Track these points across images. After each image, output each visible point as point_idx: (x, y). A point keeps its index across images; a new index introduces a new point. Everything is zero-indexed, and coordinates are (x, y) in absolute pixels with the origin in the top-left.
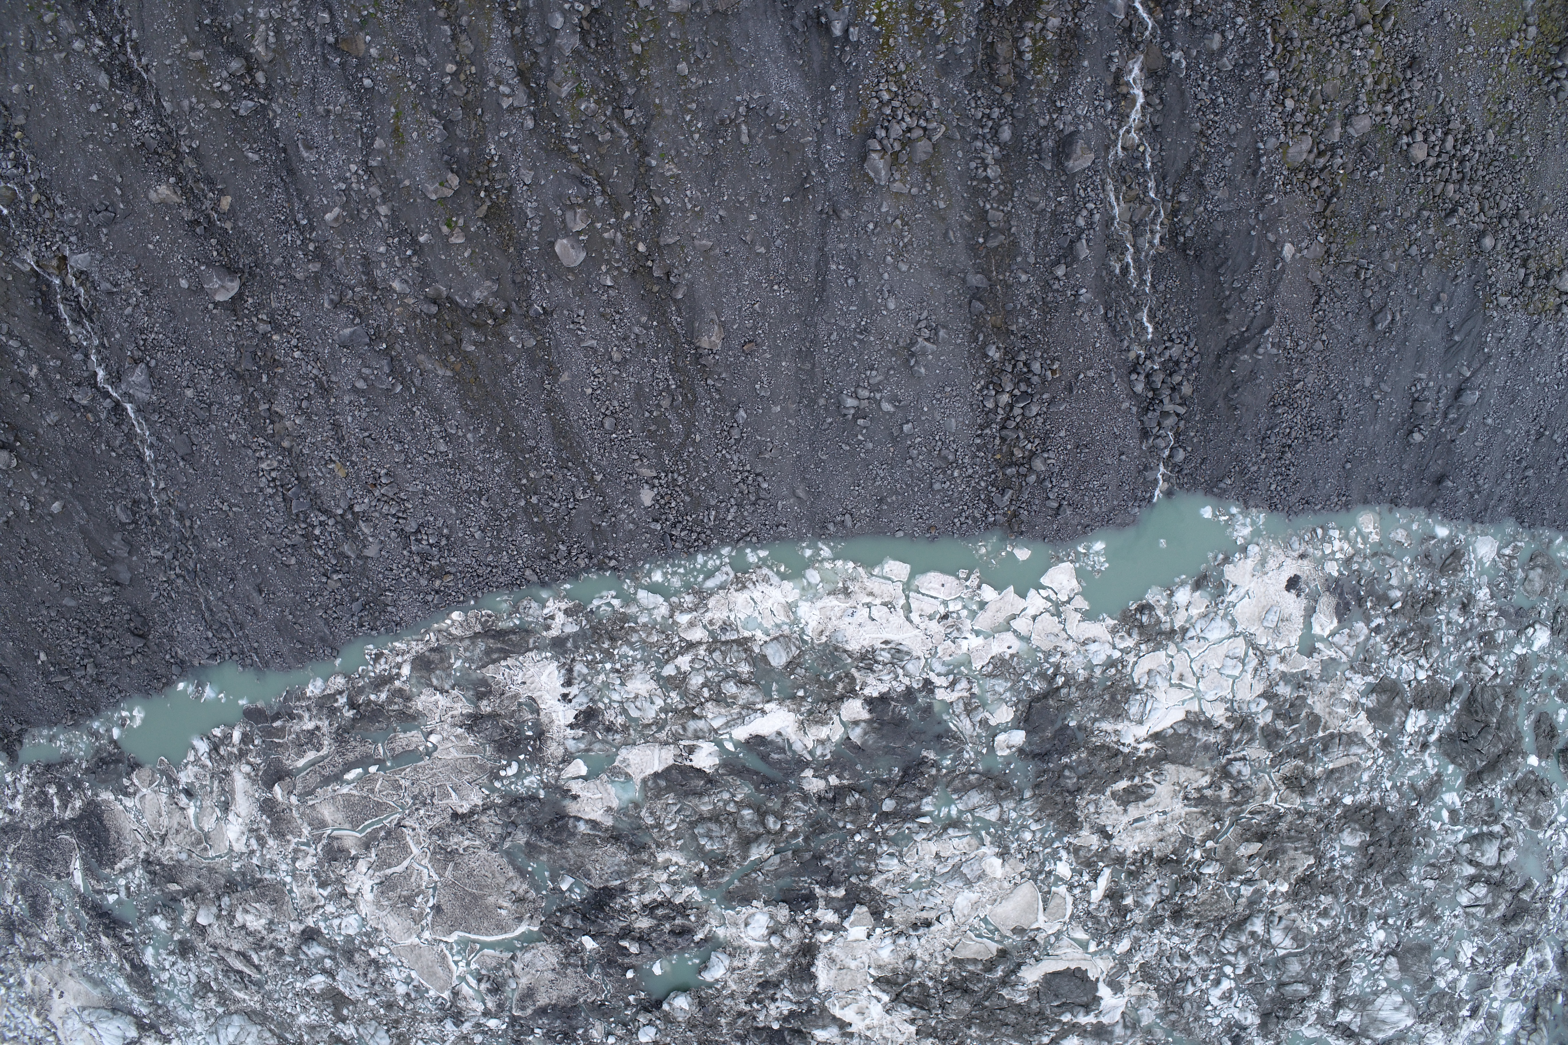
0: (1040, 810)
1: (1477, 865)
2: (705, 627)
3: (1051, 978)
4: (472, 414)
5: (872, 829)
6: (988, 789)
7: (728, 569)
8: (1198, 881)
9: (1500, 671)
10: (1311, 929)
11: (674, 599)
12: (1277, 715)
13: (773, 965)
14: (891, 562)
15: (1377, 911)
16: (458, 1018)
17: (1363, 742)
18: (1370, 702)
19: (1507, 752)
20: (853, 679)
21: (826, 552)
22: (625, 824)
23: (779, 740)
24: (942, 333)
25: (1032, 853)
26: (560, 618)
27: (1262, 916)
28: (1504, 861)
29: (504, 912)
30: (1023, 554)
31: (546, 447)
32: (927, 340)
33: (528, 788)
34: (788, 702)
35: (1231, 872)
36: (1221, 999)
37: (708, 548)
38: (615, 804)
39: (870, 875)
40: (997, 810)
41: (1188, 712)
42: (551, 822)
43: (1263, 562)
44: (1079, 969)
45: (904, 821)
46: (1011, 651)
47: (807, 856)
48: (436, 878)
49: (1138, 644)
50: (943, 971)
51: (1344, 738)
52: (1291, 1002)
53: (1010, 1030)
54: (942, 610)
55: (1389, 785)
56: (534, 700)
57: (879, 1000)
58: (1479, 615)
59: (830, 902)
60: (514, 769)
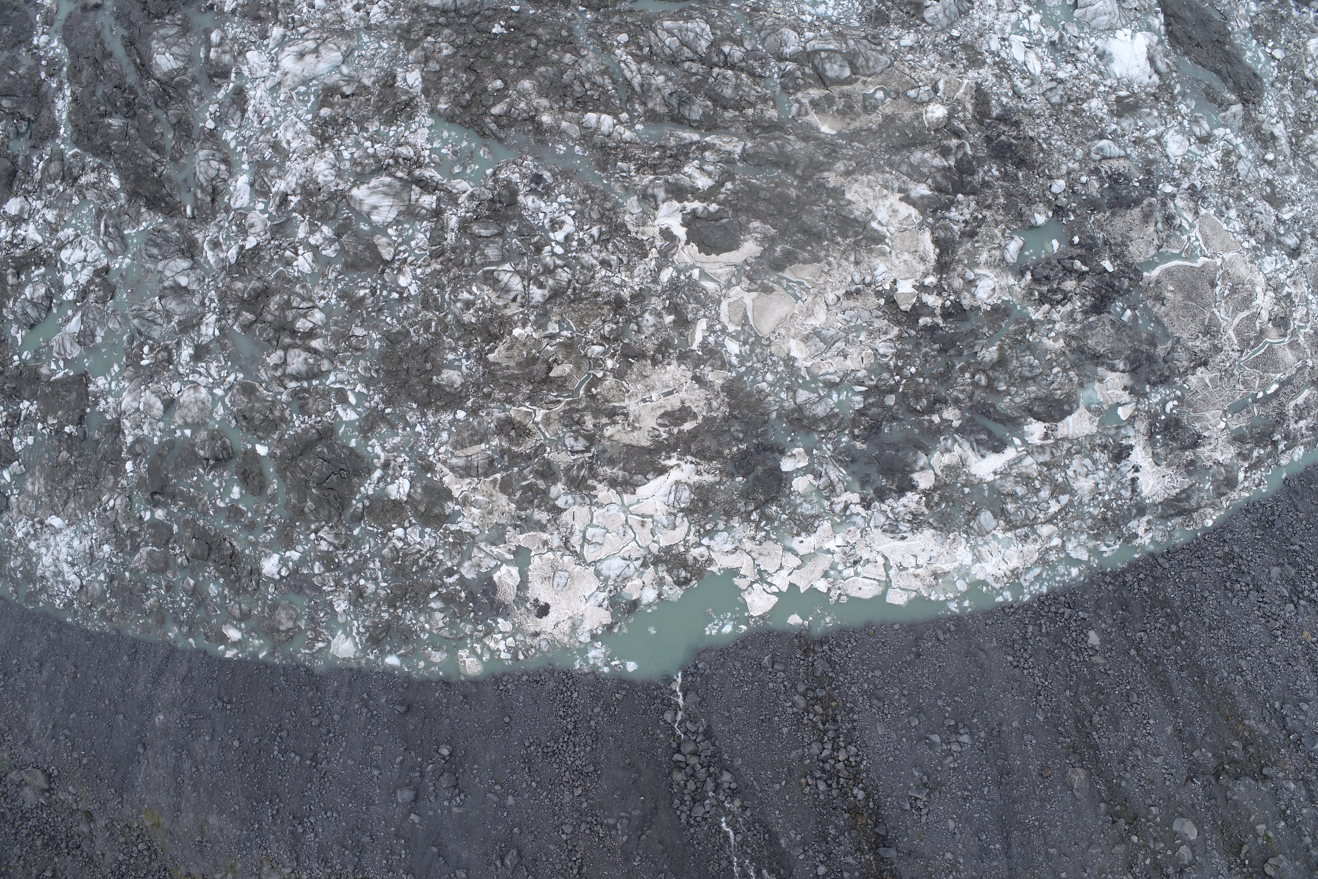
0: (760, 401)
1: (309, 350)
2: (1040, 536)
3: (733, 246)
4: (1227, 693)
5: (902, 378)
6: (808, 418)
7: (1025, 584)
8: (603, 337)
9: (313, 536)
10: (478, 288)
11: (1062, 556)
12: (546, 492)
13: (967, 252)
14: (901, 603)
15: (412, 306)
16: (1193, 192)
17: (452, 469)
18: (450, 507)
19: (293, 458)
20: (927, 505)
21: (953, 606)
22: (1089, 367)
23: (983, 452)
24: (908, 806)
25: (764, 362)
26: (1141, 531)
27: (533, 302)
28: (280, 353)
29: (1171, 288)
30: (795, 620)
31: (1173, 672)
32: (916, 799)
33: (1157, 392)
34: (976, 482)
35: (569, 346)
36: (563, 222)
37: (1040, 599)
38: (1097, 385)
39: (899, 337)
40: (799, 401)
41: (634, 493)
42: (1140, 365)
43: (574, 628)
44: (708, 254)
45: (876, 386)
46: (800, 539)
47: (952, 352)
48: (1215, 310)
49: (687, 551)
50: (827, 250)
51: (474, 473)
52: (488, 217)
53: (762, 194)
54: (859, 568)
55: (418, 428)
56: (1157, 464)
57: (880, 223)
58: (344, 586)
59: (931, 312)
60: (1169, 406)
